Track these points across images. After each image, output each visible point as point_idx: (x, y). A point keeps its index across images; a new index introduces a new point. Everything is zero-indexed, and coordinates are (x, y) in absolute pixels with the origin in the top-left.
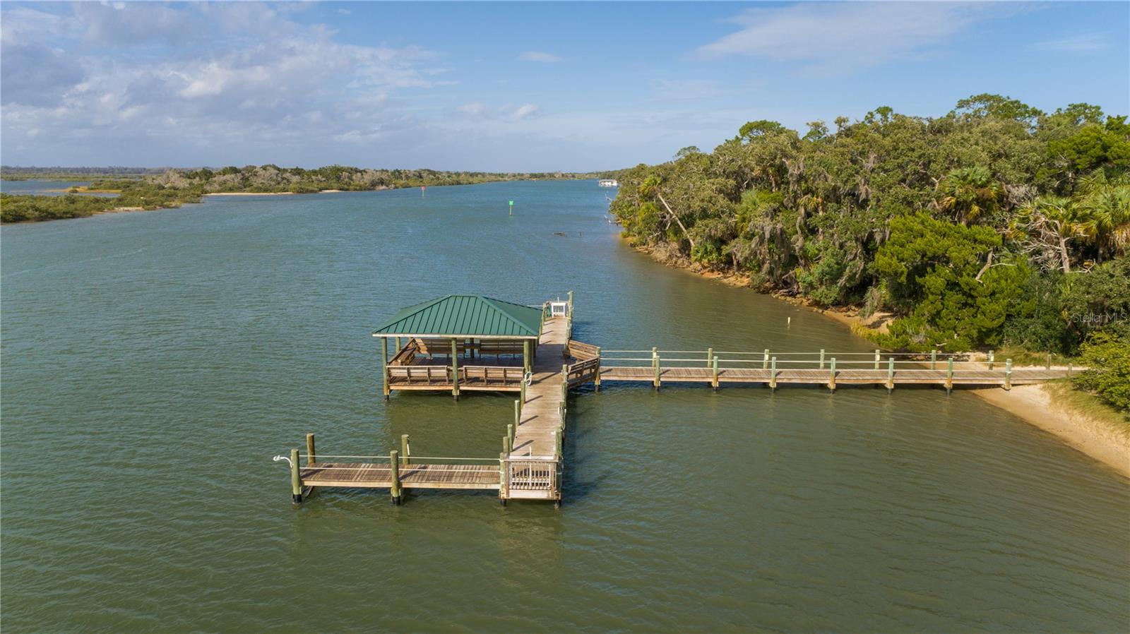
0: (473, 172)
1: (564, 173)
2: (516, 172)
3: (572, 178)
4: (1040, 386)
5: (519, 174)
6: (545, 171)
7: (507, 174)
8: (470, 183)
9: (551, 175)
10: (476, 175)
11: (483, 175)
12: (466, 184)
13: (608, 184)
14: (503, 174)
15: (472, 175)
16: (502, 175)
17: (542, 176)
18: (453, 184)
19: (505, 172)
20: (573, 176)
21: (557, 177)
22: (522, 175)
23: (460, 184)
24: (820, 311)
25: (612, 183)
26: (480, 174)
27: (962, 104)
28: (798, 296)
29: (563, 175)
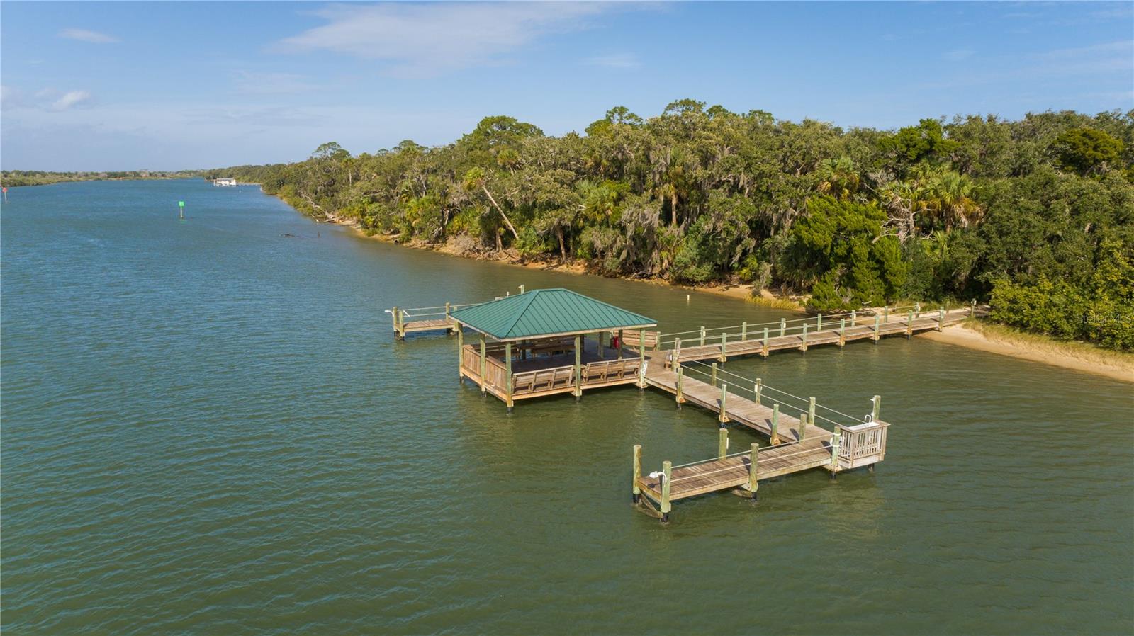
0: (28, 170)
1: (151, 172)
2: (89, 171)
3: (163, 178)
4: (959, 326)
5: (92, 173)
6: (128, 170)
7: (76, 173)
8: (38, 184)
9: (136, 174)
10: (34, 174)
11: (43, 174)
12: (33, 185)
13: (225, 183)
14: (69, 173)
15: (26, 174)
16: (70, 175)
17: (124, 175)
18: (15, 185)
19: (73, 171)
20: (163, 176)
21: (144, 175)
22: (97, 174)
23: (25, 185)
24: (692, 288)
25: (230, 181)
26: (39, 173)
27: (671, 107)
28: (653, 277)
29: (150, 174)
